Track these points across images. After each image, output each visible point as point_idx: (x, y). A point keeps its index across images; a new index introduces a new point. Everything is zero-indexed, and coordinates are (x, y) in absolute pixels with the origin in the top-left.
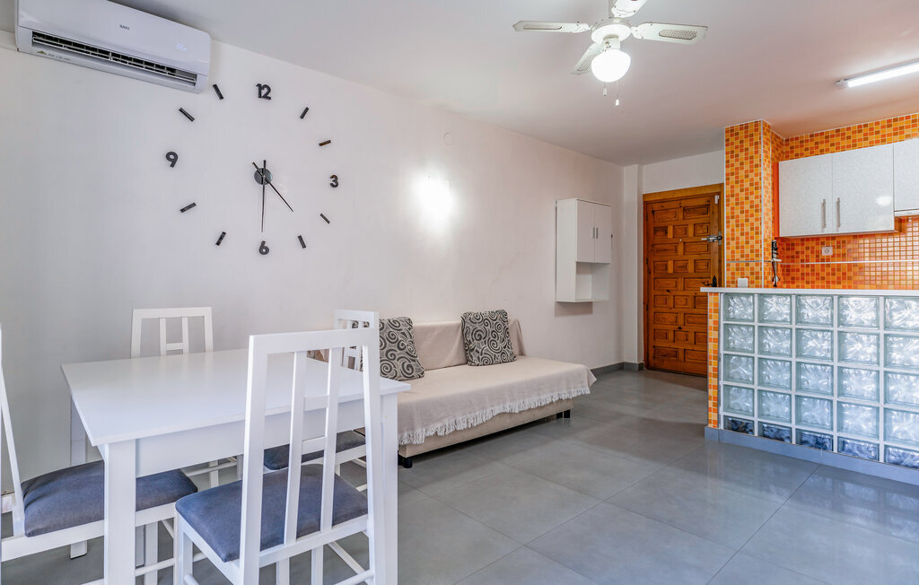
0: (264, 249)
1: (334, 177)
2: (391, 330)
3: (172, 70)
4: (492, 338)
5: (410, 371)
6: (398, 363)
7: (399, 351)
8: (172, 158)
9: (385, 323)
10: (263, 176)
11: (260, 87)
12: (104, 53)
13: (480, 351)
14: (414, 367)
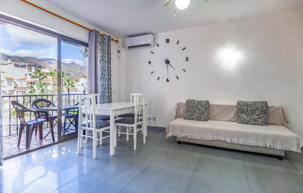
0: (168, 80)
1: (187, 58)
2: (197, 104)
3: (147, 45)
4: (251, 113)
5: (200, 118)
6: (196, 114)
7: (198, 111)
8: (150, 63)
9: (196, 101)
10: (168, 62)
11: (167, 40)
12: (136, 46)
13: (241, 117)
14: (202, 117)
